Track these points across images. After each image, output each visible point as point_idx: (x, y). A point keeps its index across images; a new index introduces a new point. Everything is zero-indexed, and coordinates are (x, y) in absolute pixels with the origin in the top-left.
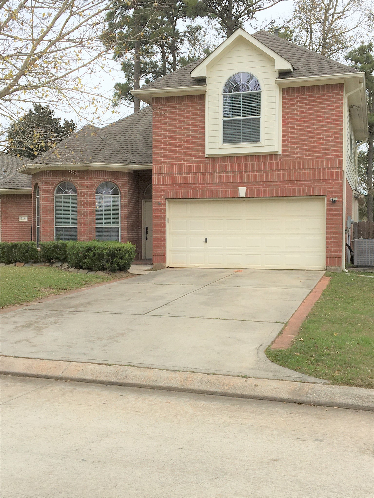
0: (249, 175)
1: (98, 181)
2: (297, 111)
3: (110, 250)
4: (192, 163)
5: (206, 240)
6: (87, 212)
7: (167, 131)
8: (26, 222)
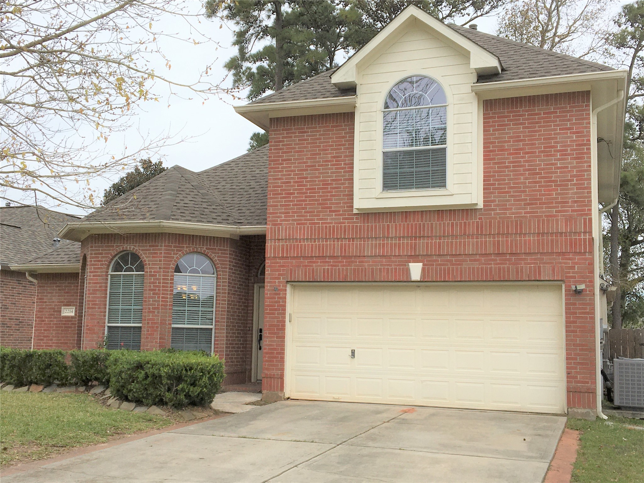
0: (427, 243)
1: (180, 251)
2: (509, 137)
3: (174, 369)
4: (331, 223)
5: (353, 352)
6: (159, 301)
7: (292, 171)
8: (72, 317)
